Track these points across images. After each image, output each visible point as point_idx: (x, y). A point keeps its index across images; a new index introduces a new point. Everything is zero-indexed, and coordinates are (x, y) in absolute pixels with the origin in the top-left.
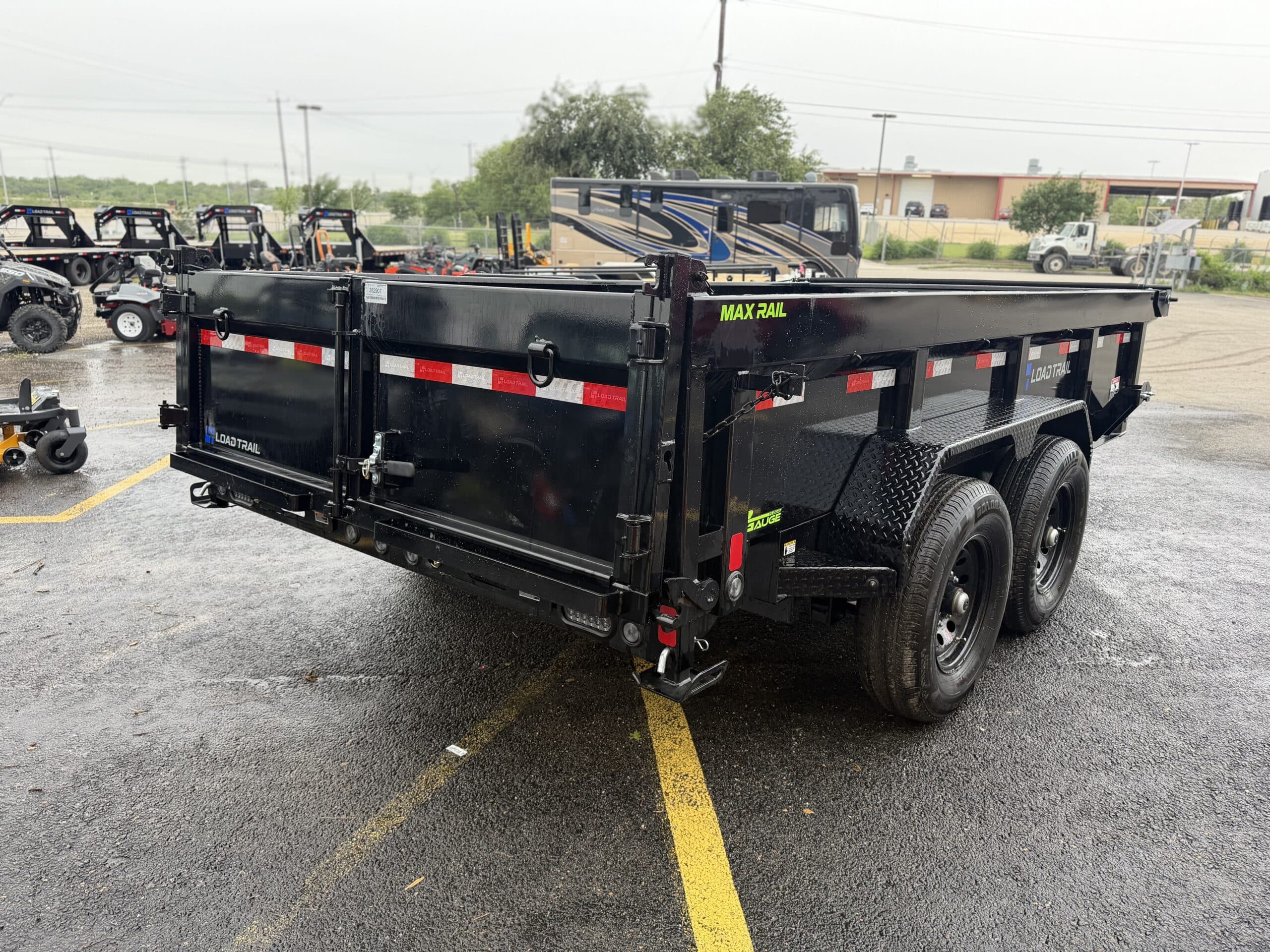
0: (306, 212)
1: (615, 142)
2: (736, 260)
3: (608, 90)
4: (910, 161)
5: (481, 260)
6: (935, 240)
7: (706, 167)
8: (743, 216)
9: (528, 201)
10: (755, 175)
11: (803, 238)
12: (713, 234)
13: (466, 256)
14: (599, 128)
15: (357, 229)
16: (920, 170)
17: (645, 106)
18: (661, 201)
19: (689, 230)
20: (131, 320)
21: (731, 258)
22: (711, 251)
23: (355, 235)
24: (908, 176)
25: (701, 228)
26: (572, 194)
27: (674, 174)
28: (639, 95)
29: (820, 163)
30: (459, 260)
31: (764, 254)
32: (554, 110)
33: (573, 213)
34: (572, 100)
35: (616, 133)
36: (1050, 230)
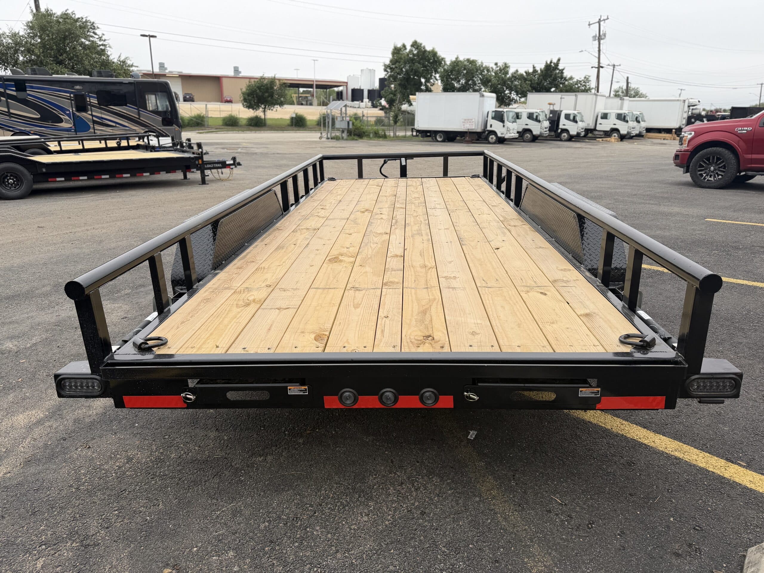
2: (96, 131)
4: (162, 65)
6: (202, 115)
8: (94, 101)
10: (95, 73)
11: (141, 115)
12: (74, 114)
16: (169, 72)
18: (26, 91)
19: (54, 111)
21: (91, 130)
22: (74, 125)
24: (164, 75)
25: (64, 110)
31: (115, 127)
36: (265, 108)
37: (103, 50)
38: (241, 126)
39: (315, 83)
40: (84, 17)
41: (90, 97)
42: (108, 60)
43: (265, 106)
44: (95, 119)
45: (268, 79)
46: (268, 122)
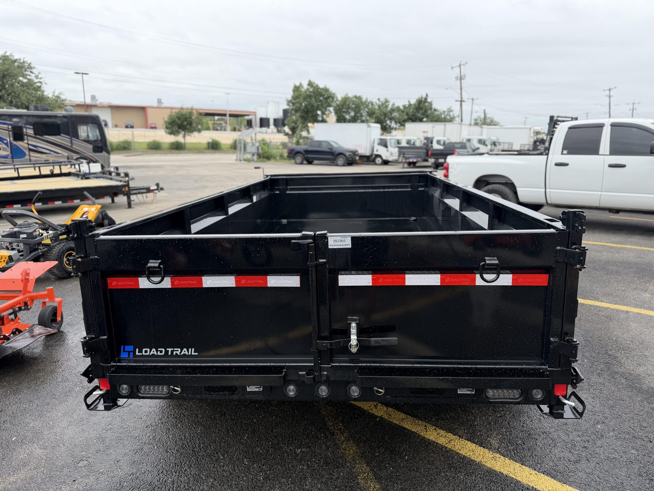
2: (31, 158)
4: (93, 97)
8: (31, 132)
10: (31, 107)
11: (73, 144)
21: (27, 157)
22: (11, 152)
24: (95, 106)
29: (66, 99)
36: (185, 134)
37: (40, 87)
38: (164, 149)
39: (228, 113)
40: (21, 58)
41: (26, 128)
42: (44, 95)
43: (185, 132)
44: (31, 147)
45: (188, 109)
46: (188, 146)
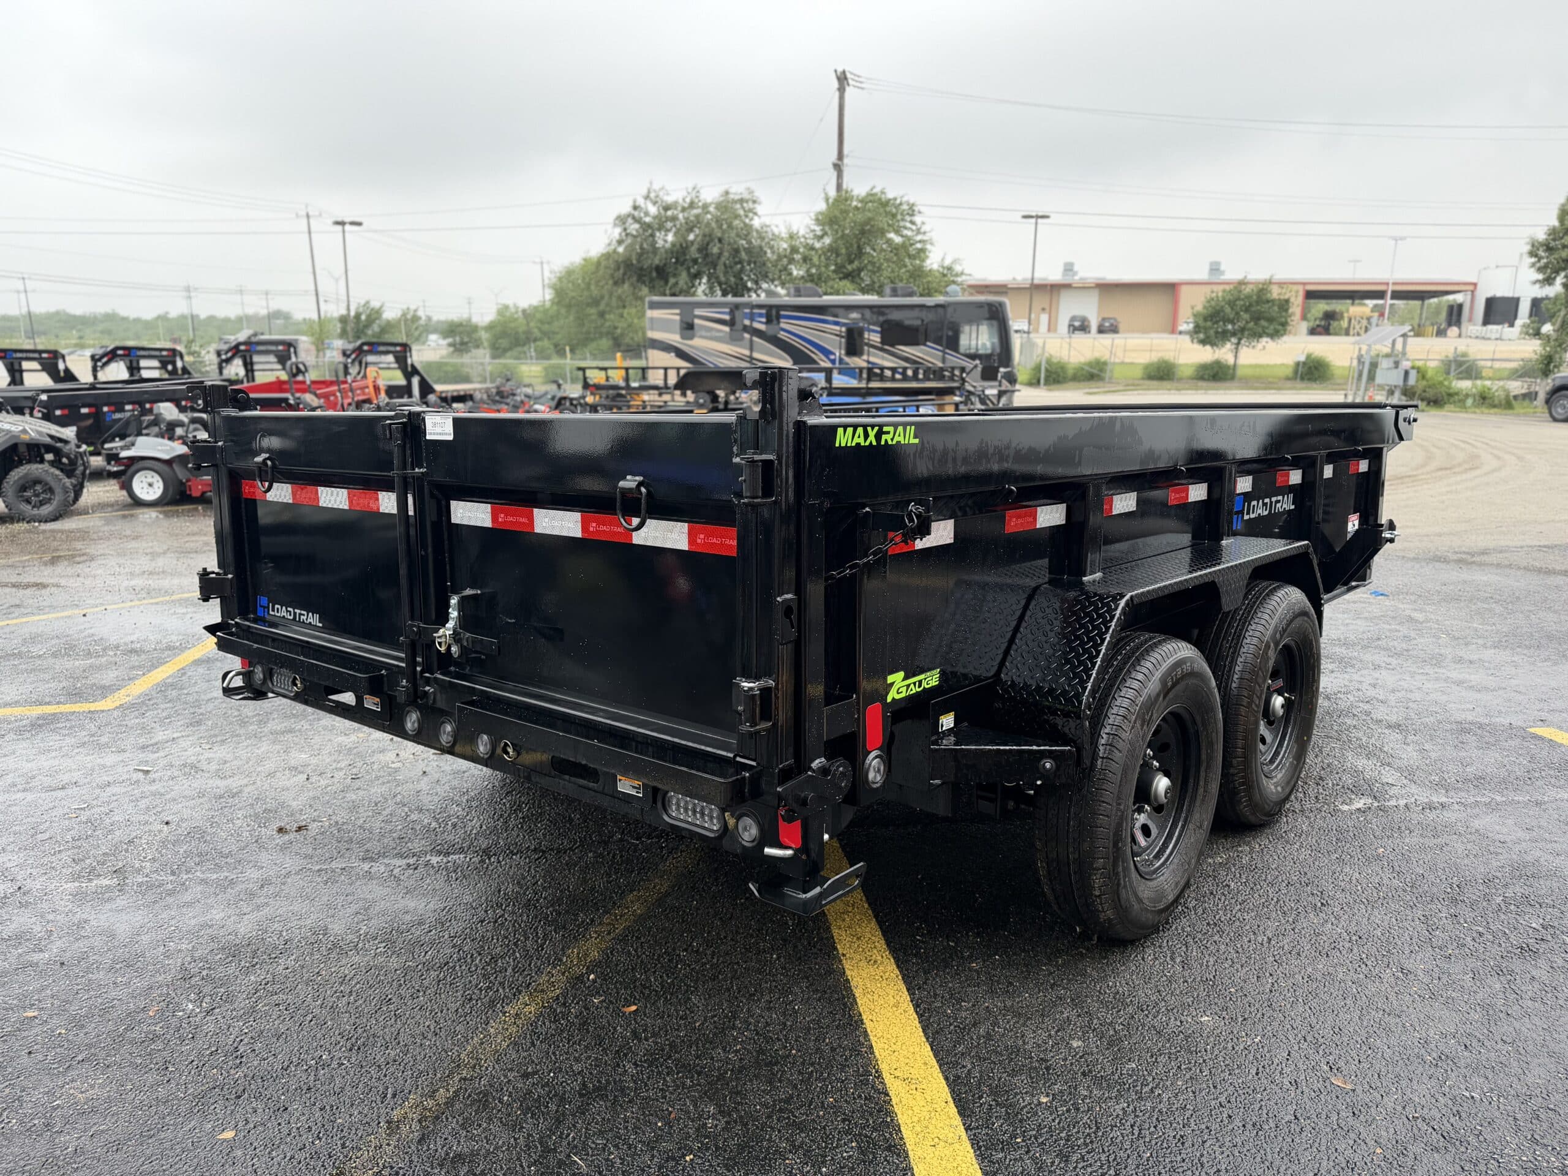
0: (351, 347)
1: (720, 255)
3: (710, 195)
4: (1069, 268)
5: (565, 398)
6: (1103, 360)
7: (830, 283)
8: (876, 338)
9: (616, 328)
10: (887, 290)
12: (841, 360)
13: (546, 393)
14: (699, 239)
15: (413, 366)
16: (1081, 279)
17: (755, 214)
18: (779, 323)
19: (812, 354)
20: (150, 480)
23: (410, 372)
24: (1068, 286)
25: (826, 353)
26: (673, 316)
27: (792, 291)
28: (747, 201)
29: (962, 273)
30: (537, 399)
32: (647, 220)
33: (674, 338)
34: (667, 208)
35: (718, 245)
36: (1238, 344)
37: (920, 251)
38: (1180, 379)
39: (1391, 288)
41: (870, 331)
42: (924, 267)
45: (1256, 283)
46: (1240, 372)
